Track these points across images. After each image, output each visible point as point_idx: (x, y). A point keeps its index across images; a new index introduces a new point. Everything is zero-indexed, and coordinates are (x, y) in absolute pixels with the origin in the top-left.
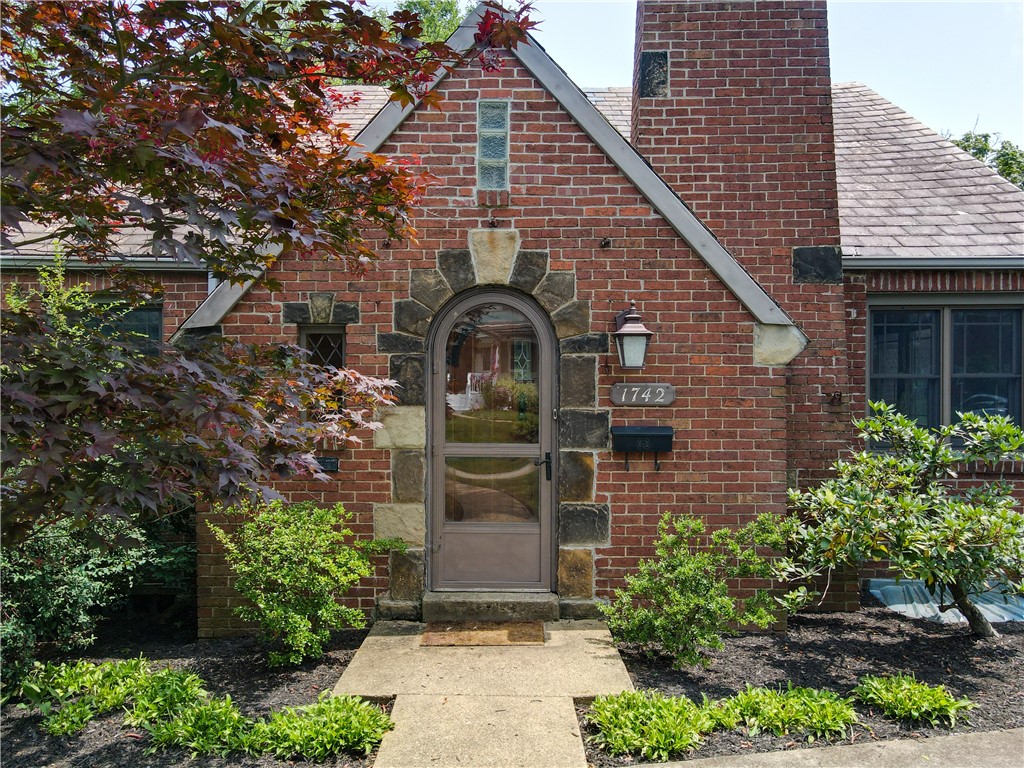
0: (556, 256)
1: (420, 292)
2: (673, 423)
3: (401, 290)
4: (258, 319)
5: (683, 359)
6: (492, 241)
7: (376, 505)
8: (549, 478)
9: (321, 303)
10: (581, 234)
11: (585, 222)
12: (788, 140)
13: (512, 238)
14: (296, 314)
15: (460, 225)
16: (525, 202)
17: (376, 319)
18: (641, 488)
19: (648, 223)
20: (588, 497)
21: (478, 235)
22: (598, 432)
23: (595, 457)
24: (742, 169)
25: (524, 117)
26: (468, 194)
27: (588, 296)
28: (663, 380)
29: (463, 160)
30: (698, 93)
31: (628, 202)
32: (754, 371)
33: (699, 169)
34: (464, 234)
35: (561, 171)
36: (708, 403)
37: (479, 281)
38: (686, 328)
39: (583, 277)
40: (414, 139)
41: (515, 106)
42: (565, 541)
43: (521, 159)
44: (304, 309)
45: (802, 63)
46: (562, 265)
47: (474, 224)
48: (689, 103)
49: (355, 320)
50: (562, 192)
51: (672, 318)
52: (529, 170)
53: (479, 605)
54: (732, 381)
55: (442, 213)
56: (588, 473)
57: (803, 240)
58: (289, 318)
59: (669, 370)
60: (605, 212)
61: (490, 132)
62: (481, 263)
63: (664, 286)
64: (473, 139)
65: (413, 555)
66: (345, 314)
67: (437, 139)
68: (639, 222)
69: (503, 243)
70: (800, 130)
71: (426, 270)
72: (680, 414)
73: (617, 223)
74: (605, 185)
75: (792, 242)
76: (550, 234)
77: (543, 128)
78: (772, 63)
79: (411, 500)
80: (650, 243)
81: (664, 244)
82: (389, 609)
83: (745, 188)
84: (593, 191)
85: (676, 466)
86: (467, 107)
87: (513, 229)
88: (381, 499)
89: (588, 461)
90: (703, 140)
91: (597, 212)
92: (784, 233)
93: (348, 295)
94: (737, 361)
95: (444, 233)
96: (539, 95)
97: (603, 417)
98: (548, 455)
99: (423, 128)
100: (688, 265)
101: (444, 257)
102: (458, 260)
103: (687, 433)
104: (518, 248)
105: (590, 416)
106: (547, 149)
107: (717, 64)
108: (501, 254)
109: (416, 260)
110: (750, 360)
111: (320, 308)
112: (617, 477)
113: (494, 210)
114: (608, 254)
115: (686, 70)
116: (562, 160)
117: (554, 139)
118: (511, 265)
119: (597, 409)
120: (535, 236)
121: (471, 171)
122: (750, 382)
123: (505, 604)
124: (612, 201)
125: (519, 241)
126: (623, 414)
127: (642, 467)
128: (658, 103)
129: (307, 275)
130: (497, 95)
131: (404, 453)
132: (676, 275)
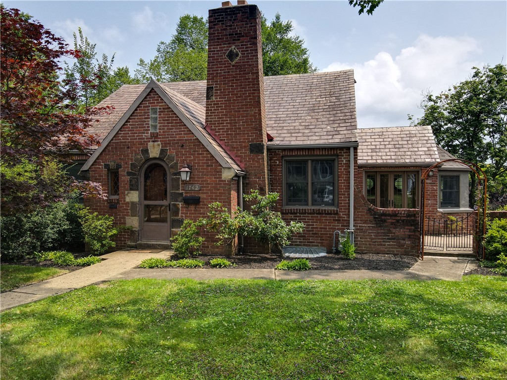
0: (170, 149)
1: (136, 160)
2: (200, 195)
3: (132, 160)
4: (98, 168)
5: (203, 178)
6: (154, 146)
7: (126, 217)
8: (170, 210)
9: (113, 163)
10: (176, 143)
11: (177, 140)
12: (248, 111)
13: (159, 145)
14: (107, 166)
15: (146, 142)
16: (162, 135)
17: (126, 168)
18: (192, 214)
19: (194, 140)
20: (179, 216)
21: (150, 144)
22: (181, 198)
23: (180, 205)
24: (234, 120)
25: (162, 112)
26: (147, 133)
27: (178, 160)
28: (197, 183)
29: (147, 124)
30: (222, 98)
31: (188, 134)
32: (222, 181)
33: (222, 121)
34: (147, 144)
35: (171, 126)
36: (210, 190)
37: (150, 157)
38: (204, 169)
39: (177, 155)
40: (135, 119)
41: (159, 109)
42: (173, 228)
43: (161, 123)
44: (108, 165)
45: (252, 87)
46: (171, 152)
47: (149, 141)
48: (219, 101)
49: (121, 168)
50: (172, 132)
51: (200, 166)
52: (163, 126)
53: (150, 244)
54: (216, 184)
55: (141, 139)
56: (178, 209)
57: (252, 141)
58: (105, 168)
59: (199, 181)
60: (183, 137)
61: (153, 116)
62: (151, 152)
63: (198, 157)
64: (149, 118)
65: (135, 230)
66: (119, 166)
67: (140, 119)
68: (191, 140)
69: (156, 146)
70: (251, 108)
71: (138, 154)
72: (202, 193)
73: (185, 140)
74: (182, 130)
75: (249, 142)
76: (169, 144)
77: (167, 114)
78: (243, 88)
79: (135, 216)
80: (194, 145)
81: (198, 145)
82: (129, 245)
83: (235, 126)
84: (179, 131)
85: (201, 208)
86: (147, 110)
87: (159, 143)
88: (128, 216)
89: (178, 206)
90: (224, 112)
91: (180, 137)
92: (247, 139)
93: (119, 161)
94: (217, 178)
95: (142, 144)
96: (165, 105)
97: (182, 194)
98: (169, 204)
99: (137, 116)
100: (204, 151)
101: (142, 150)
102: (145, 151)
103: (204, 198)
104: (160, 148)
105: (179, 194)
106: (168, 120)
107: (227, 89)
108: (156, 149)
109: (135, 151)
110: (221, 178)
111: (112, 165)
112: (186, 211)
113: (155, 137)
114: (183, 148)
115: (219, 91)
116: (172, 123)
117: (170, 117)
118: (159, 152)
119: (181, 192)
120: (165, 144)
121: (148, 127)
122: (221, 184)
123: (157, 244)
124: (184, 134)
125: (161, 146)
126: (187, 193)
127: (192, 208)
128: (211, 102)
129: (109, 156)
130: (155, 106)
131: (133, 203)
132: (201, 154)
